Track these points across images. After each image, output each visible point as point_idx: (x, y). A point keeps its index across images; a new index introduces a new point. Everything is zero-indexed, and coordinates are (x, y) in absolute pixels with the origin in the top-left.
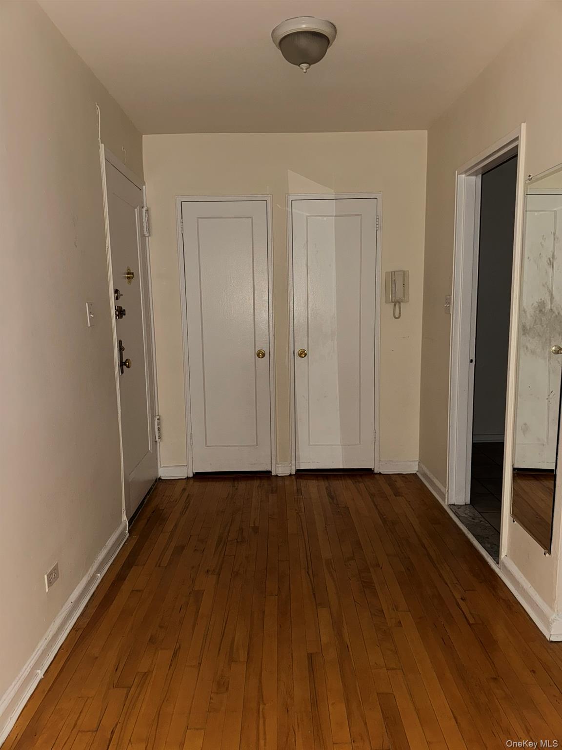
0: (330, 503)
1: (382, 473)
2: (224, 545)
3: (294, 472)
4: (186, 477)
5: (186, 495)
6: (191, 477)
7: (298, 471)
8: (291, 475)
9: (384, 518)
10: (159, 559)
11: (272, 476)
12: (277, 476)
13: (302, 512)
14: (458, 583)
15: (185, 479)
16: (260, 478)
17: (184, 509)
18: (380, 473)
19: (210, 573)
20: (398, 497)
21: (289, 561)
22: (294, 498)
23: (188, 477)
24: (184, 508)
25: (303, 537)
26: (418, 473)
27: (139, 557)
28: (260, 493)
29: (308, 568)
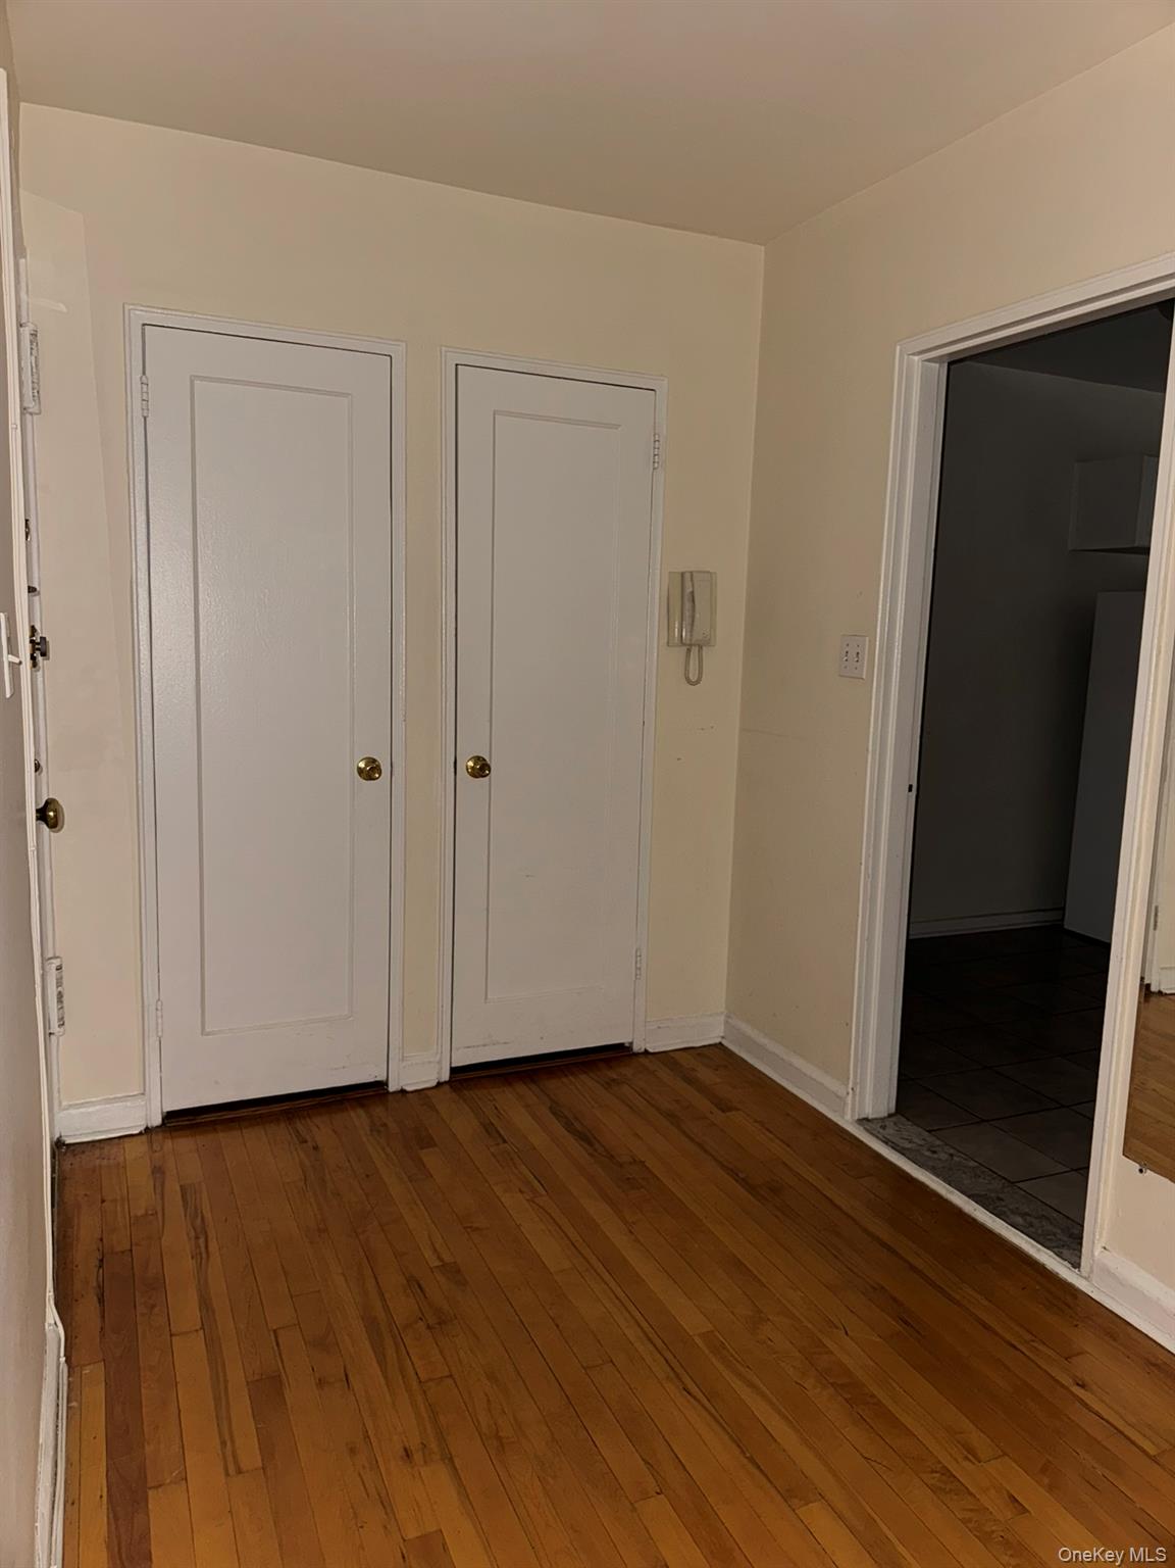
0: (591, 1155)
1: (651, 1050)
2: (396, 1344)
3: (446, 1076)
4: (142, 1128)
5: (173, 1188)
6: (157, 1127)
7: (454, 1071)
8: (439, 1084)
9: (743, 1179)
10: (223, 1443)
11: (388, 1092)
12: (403, 1092)
13: (541, 1196)
14: (1033, 1338)
15: (140, 1134)
16: (361, 1103)
17: (197, 1238)
18: (646, 1052)
19: (418, 1457)
20: (728, 1114)
21: (612, 1361)
22: (493, 1154)
23: (147, 1129)
24: (193, 1234)
25: (592, 1271)
26: (725, 1042)
27: (148, 1449)
28: (388, 1150)
29: (677, 1375)
